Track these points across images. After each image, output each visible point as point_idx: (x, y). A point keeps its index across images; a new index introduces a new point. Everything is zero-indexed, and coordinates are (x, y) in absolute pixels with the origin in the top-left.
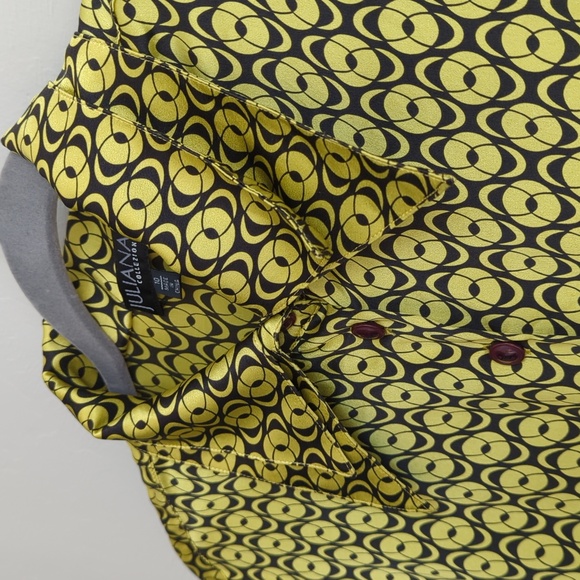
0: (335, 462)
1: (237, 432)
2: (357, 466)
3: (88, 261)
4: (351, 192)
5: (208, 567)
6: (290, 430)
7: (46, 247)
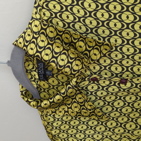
0: (88, 109)
1: (66, 105)
2: (93, 109)
3: (30, 70)
4: (93, 49)
5: (56, 139)
6: (78, 103)
7: (22, 67)
